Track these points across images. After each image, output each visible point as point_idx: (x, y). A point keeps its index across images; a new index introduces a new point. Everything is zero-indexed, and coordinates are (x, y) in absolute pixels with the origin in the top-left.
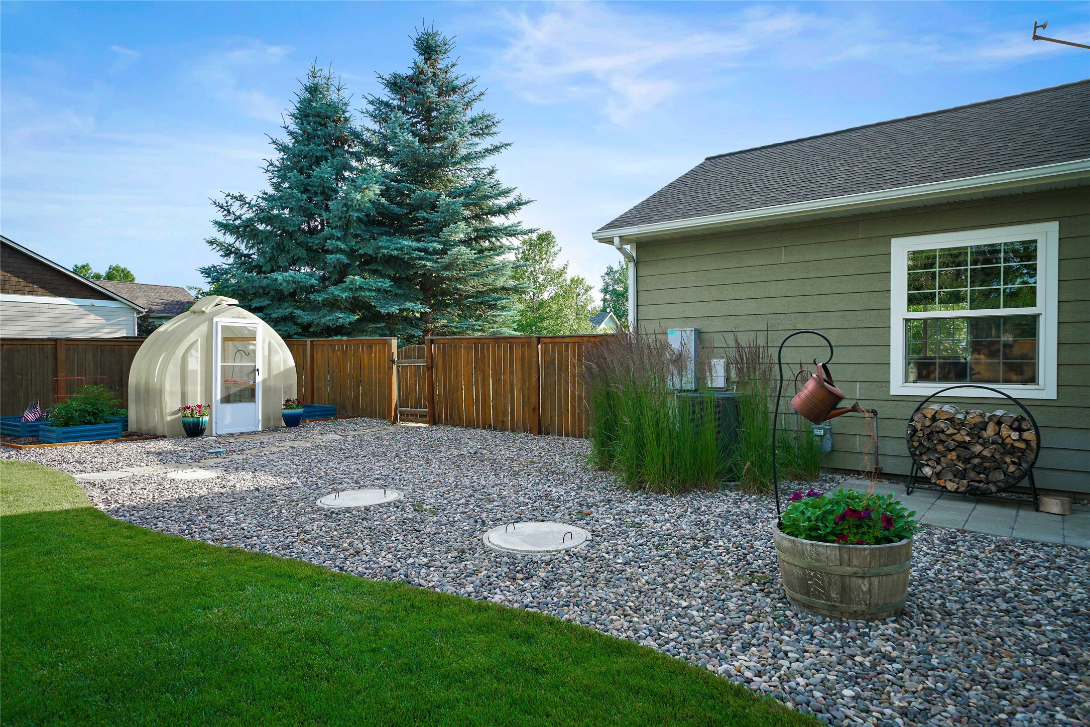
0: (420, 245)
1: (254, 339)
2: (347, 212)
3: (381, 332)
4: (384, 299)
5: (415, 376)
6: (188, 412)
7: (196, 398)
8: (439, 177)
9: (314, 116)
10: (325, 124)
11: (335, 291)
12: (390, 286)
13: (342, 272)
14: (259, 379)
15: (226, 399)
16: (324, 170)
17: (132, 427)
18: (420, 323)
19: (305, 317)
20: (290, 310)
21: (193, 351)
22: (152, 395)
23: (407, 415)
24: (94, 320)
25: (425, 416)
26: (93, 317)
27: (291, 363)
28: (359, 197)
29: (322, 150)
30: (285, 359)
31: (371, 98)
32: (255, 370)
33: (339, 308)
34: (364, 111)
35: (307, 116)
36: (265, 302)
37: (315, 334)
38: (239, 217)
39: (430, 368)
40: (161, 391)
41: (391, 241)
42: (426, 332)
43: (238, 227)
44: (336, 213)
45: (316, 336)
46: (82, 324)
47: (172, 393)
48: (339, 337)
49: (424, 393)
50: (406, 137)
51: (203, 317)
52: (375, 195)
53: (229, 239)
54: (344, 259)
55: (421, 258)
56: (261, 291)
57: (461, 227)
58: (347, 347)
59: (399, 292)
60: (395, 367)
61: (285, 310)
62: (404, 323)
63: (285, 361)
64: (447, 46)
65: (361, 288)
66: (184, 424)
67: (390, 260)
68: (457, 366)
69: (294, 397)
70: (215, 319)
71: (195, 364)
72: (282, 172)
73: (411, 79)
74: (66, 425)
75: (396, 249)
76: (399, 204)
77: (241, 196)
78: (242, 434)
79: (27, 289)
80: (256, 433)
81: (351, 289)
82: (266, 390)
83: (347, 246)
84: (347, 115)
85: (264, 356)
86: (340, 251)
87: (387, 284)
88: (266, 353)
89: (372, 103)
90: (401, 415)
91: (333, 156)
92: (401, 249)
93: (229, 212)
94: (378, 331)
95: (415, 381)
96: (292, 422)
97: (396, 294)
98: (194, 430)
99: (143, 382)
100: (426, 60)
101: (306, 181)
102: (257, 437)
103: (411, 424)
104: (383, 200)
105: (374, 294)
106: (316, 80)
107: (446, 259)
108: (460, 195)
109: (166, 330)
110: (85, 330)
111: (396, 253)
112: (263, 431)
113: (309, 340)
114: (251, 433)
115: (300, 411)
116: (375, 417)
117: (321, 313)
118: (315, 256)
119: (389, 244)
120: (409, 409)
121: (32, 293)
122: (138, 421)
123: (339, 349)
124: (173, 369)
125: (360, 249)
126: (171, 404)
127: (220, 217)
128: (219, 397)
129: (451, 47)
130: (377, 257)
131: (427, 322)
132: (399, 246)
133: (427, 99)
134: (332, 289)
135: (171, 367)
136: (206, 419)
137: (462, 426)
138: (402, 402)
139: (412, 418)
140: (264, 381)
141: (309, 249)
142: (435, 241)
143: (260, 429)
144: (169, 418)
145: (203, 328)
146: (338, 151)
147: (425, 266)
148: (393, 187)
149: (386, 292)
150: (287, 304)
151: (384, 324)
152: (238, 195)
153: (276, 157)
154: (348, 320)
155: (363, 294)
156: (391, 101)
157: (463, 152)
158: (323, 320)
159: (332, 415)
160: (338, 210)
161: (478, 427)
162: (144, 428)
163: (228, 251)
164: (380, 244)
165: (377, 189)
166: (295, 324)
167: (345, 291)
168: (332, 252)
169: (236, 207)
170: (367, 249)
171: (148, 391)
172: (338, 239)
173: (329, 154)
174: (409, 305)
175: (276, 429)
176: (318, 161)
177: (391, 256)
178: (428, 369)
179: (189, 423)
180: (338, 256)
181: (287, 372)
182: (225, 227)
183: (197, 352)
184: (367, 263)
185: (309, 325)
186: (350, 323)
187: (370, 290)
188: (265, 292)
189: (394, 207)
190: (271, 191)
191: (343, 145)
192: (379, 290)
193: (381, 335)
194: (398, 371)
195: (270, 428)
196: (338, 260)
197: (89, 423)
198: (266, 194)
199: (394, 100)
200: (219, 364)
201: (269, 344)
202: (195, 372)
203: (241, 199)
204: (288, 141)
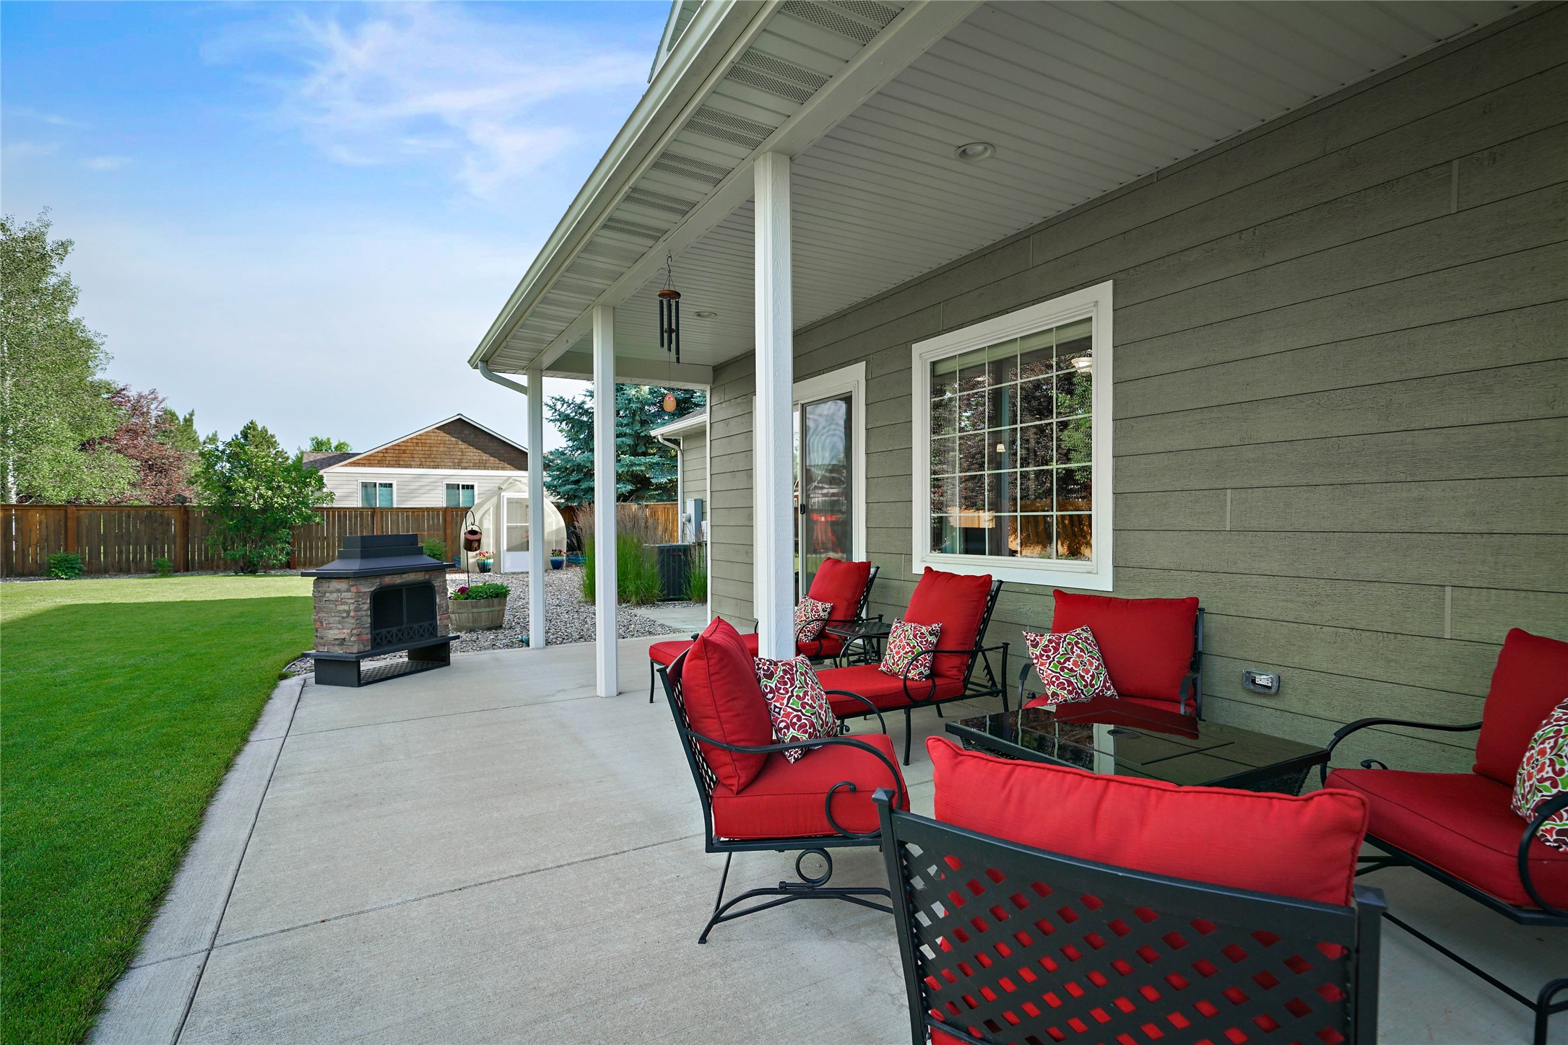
2: (629, 403)
7: (488, 547)
15: (509, 550)
21: (487, 516)
27: (563, 524)
30: (557, 520)
33: (621, 480)
38: (563, 413)
66: (478, 564)
70: (502, 494)
71: (488, 524)
77: (561, 398)
78: (522, 573)
79: (500, 466)
83: (633, 430)
96: (558, 566)
98: (483, 568)
105: (643, 468)
121: (503, 469)
125: (642, 432)
128: (505, 548)
136: (490, 561)
145: (494, 500)
149: (660, 465)
151: (660, 492)
154: (628, 489)
155: (634, 468)
167: (622, 467)
175: (544, 570)
179: (482, 564)
180: (623, 439)
181: (558, 530)
183: (490, 516)
187: (641, 464)
192: (647, 465)
195: (541, 569)
200: (505, 525)
202: (489, 529)
203: (562, 400)
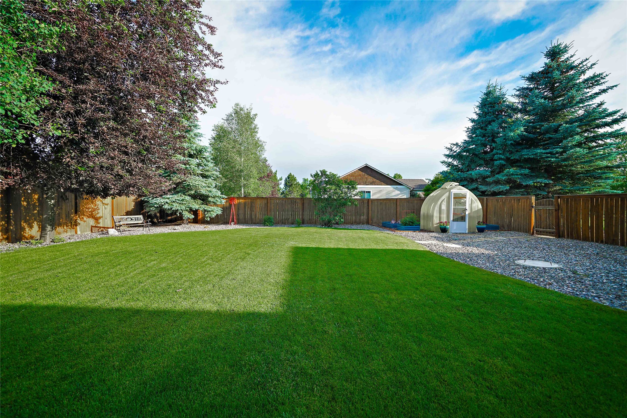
0: (548, 151)
1: (466, 198)
2: (505, 142)
3: (522, 193)
4: (524, 178)
5: (546, 214)
6: (442, 224)
7: (444, 220)
8: (559, 116)
9: (488, 104)
10: (494, 106)
11: (500, 177)
12: (529, 172)
13: (501, 168)
14: (467, 213)
15: (453, 221)
16: (494, 126)
17: (421, 228)
18: (545, 188)
19: (483, 188)
20: (476, 186)
21: (443, 202)
22: (429, 217)
23: (541, 232)
24: (397, 192)
25: (553, 233)
26: (397, 191)
27: (480, 207)
28: (512, 134)
29: (492, 118)
30: (478, 205)
31: (518, 88)
32: (466, 209)
33: (500, 184)
34: (514, 95)
35: (486, 105)
36: (466, 183)
37: (487, 195)
38: (456, 152)
39: (557, 210)
40: (433, 216)
41: (529, 151)
42: (548, 192)
43: (454, 155)
44: (499, 143)
45: (488, 196)
46: (394, 194)
47: (436, 217)
48: (500, 196)
49: (552, 221)
50: (540, 101)
51: (446, 190)
52: (521, 131)
53: (450, 160)
54: (503, 162)
55: (548, 157)
56: (464, 179)
57: (577, 138)
58: (505, 200)
59: (533, 174)
60: (533, 209)
61: (474, 185)
62: (536, 189)
63: (478, 206)
64: (567, 48)
65: (512, 174)
67: (528, 160)
68: (577, 209)
69: (481, 221)
70: (451, 191)
71: (444, 207)
72: (473, 131)
73: (542, 72)
74: (405, 225)
75: (532, 155)
76: (534, 133)
78: (460, 233)
79: (380, 184)
80: (466, 233)
81: (507, 175)
82: (470, 217)
83: (505, 156)
84: (504, 99)
85: (469, 204)
86: (500, 159)
87: (527, 171)
88: (470, 203)
89: (518, 90)
90: (536, 231)
91: (498, 119)
92: (536, 154)
93: (452, 150)
94: (520, 193)
95: (547, 216)
96: (481, 230)
97: (531, 176)
98: (444, 230)
99: (426, 213)
100: (552, 60)
101: (484, 132)
102: (466, 235)
103: (542, 236)
104: (525, 133)
105: (519, 176)
106: (489, 89)
107: (565, 155)
108: (576, 121)
109: (433, 195)
110: (395, 196)
111: (532, 156)
112: (468, 233)
113: (485, 198)
114: (464, 233)
115: (485, 226)
116: (521, 231)
117: (491, 186)
118: (488, 163)
119: (528, 153)
120: (542, 229)
122: (424, 226)
123: (501, 201)
124: (437, 208)
125: (511, 157)
126: (436, 220)
127: (448, 153)
128: (452, 219)
129: (570, 48)
130: (520, 160)
131: (549, 188)
132: (534, 153)
133: (553, 79)
134: (497, 176)
135: (436, 208)
136: (448, 226)
137: (580, 240)
138: (536, 226)
139: (543, 233)
140: (469, 214)
141: (485, 160)
142: (558, 148)
143: (467, 232)
144: (435, 225)
145: (447, 194)
146: (499, 116)
147: (551, 160)
148: (530, 126)
149: (525, 175)
150: (475, 183)
151: (523, 190)
152: (455, 143)
153: (470, 125)
154: (505, 189)
155: (514, 177)
156: (530, 86)
157: (578, 99)
158: (492, 189)
159: (498, 229)
160: (501, 142)
161: (592, 241)
162: (426, 228)
163: (449, 165)
164: (523, 153)
165: (522, 129)
166: (478, 191)
167: (504, 176)
168: (497, 160)
169: (454, 148)
170: (515, 156)
171: (428, 215)
172: (500, 154)
173: (495, 119)
174: (538, 180)
175: (474, 233)
176: (490, 123)
177: (529, 158)
178: (556, 210)
179: (442, 228)
180: (500, 161)
181: (478, 210)
182: (448, 156)
183: (445, 203)
184: (515, 163)
185: (485, 191)
186: (506, 190)
187: (517, 175)
188: (465, 179)
189: (531, 135)
190: (467, 139)
191: (501, 113)
192: (521, 175)
193: (522, 195)
194: (535, 211)
195: (471, 232)
196: (500, 163)
197: (411, 225)
198: (465, 140)
199: (530, 85)
200: (452, 207)
201: (471, 199)
202: (444, 210)
204: (475, 117)
